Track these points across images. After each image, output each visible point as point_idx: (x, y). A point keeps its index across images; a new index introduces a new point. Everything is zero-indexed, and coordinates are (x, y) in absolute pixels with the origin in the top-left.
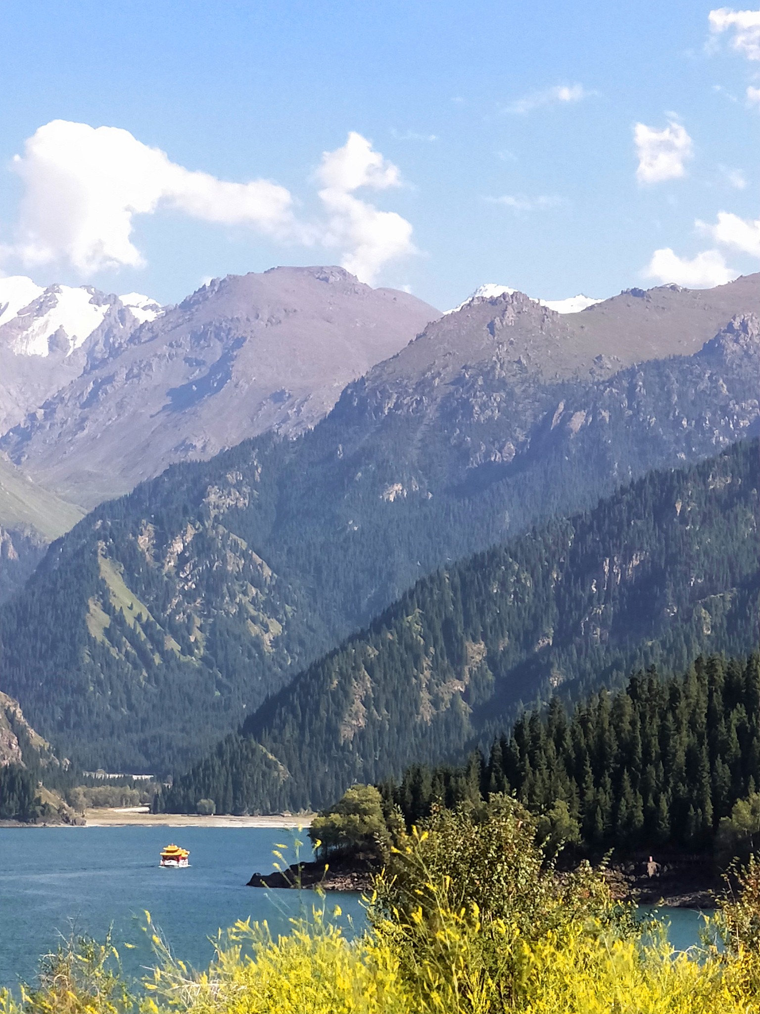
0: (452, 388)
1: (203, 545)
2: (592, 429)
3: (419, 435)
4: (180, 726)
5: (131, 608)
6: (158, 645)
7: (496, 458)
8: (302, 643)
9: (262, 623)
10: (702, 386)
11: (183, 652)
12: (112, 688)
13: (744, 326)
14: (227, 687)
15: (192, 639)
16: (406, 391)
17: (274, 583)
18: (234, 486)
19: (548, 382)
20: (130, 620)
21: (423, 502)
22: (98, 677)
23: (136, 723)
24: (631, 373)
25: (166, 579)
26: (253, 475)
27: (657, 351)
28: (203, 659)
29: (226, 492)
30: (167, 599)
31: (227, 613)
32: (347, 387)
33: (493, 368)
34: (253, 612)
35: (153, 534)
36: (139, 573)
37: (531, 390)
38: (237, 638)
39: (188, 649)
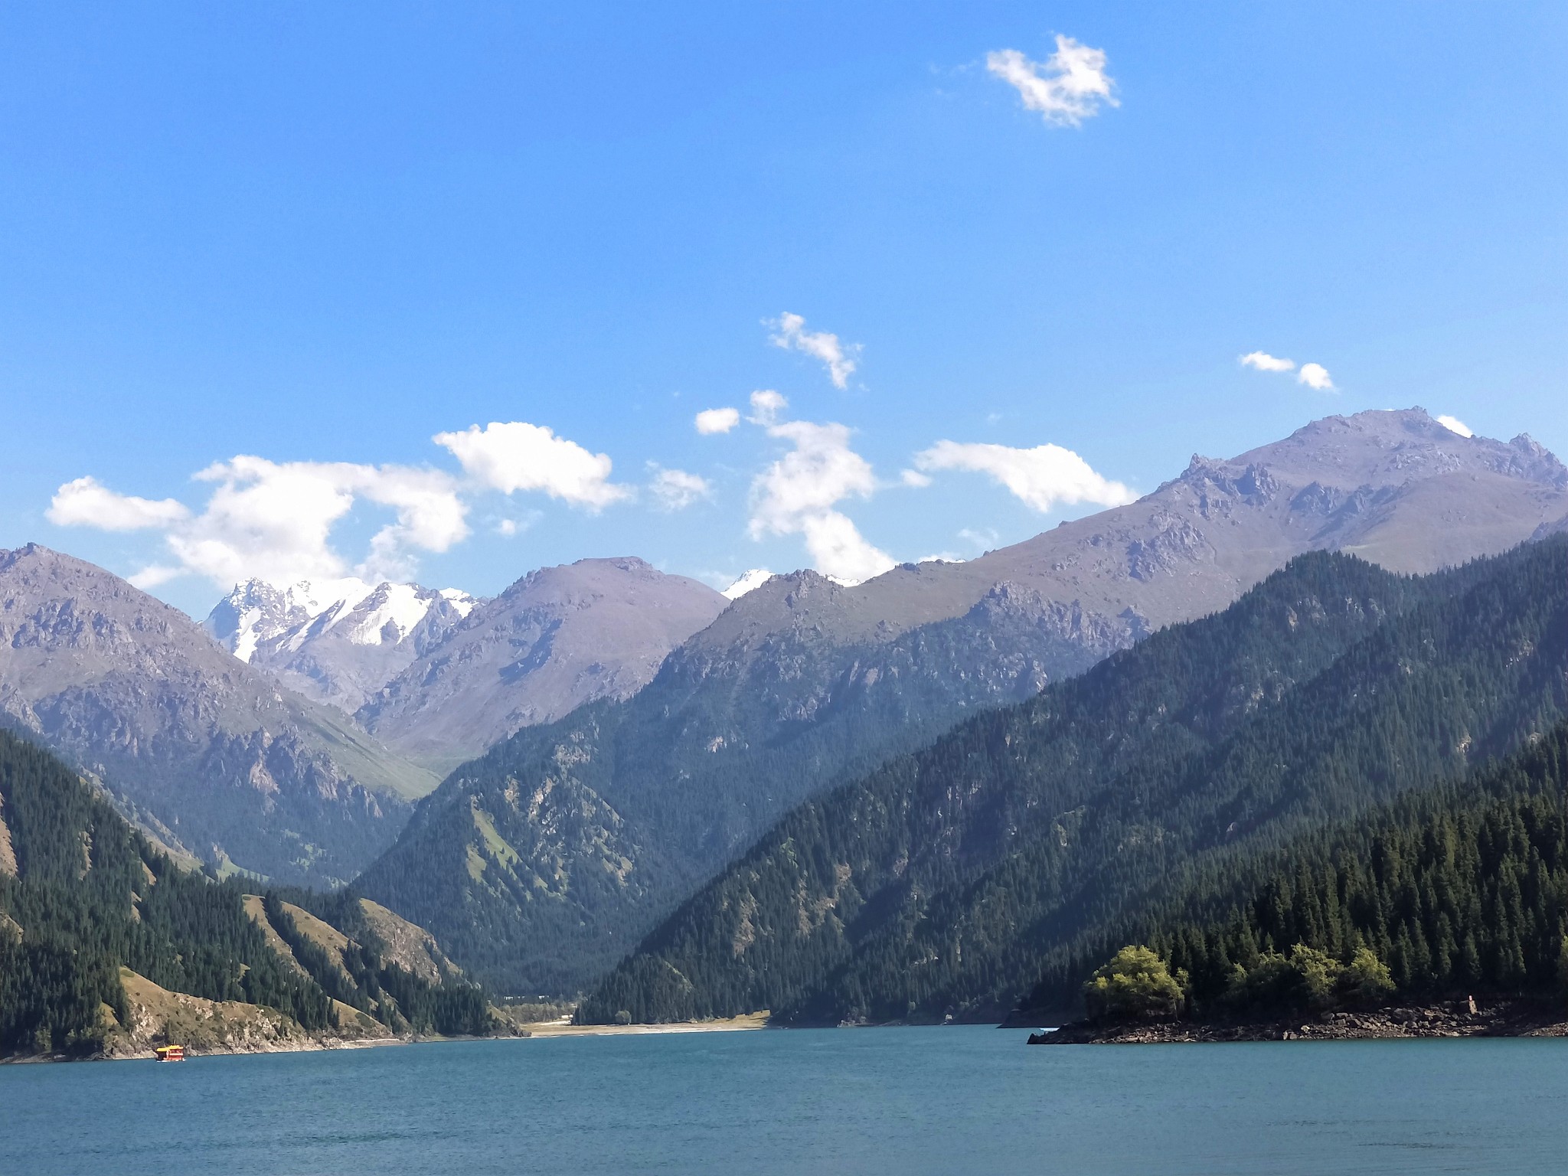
0: (759, 653)
1: (561, 795)
2: (885, 681)
3: (734, 695)
4: (556, 953)
5: (502, 852)
6: (529, 883)
7: (803, 713)
8: (650, 878)
9: (615, 861)
10: (974, 644)
11: (549, 889)
12: (492, 923)
13: (1004, 591)
14: (591, 918)
15: (557, 878)
16: (720, 658)
17: (622, 826)
18: (578, 745)
19: (840, 645)
20: (503, 863)
21: (742, 752)
22: (480, 913)
23: (516, 952)
24: (914, 634)
25: (531, 825)
26: (593, 735)
27: (929, 616)
28: (567, 894)
29: (570, 750)
30: (534, 843)
31: (586, 854)
32: (668, 656)
33: (794, 635)
34: (608, 852)
35: (517, 788)
36: (507, 822)
37: (827, 653)
38: (595, 875)
39: (554, 886)
